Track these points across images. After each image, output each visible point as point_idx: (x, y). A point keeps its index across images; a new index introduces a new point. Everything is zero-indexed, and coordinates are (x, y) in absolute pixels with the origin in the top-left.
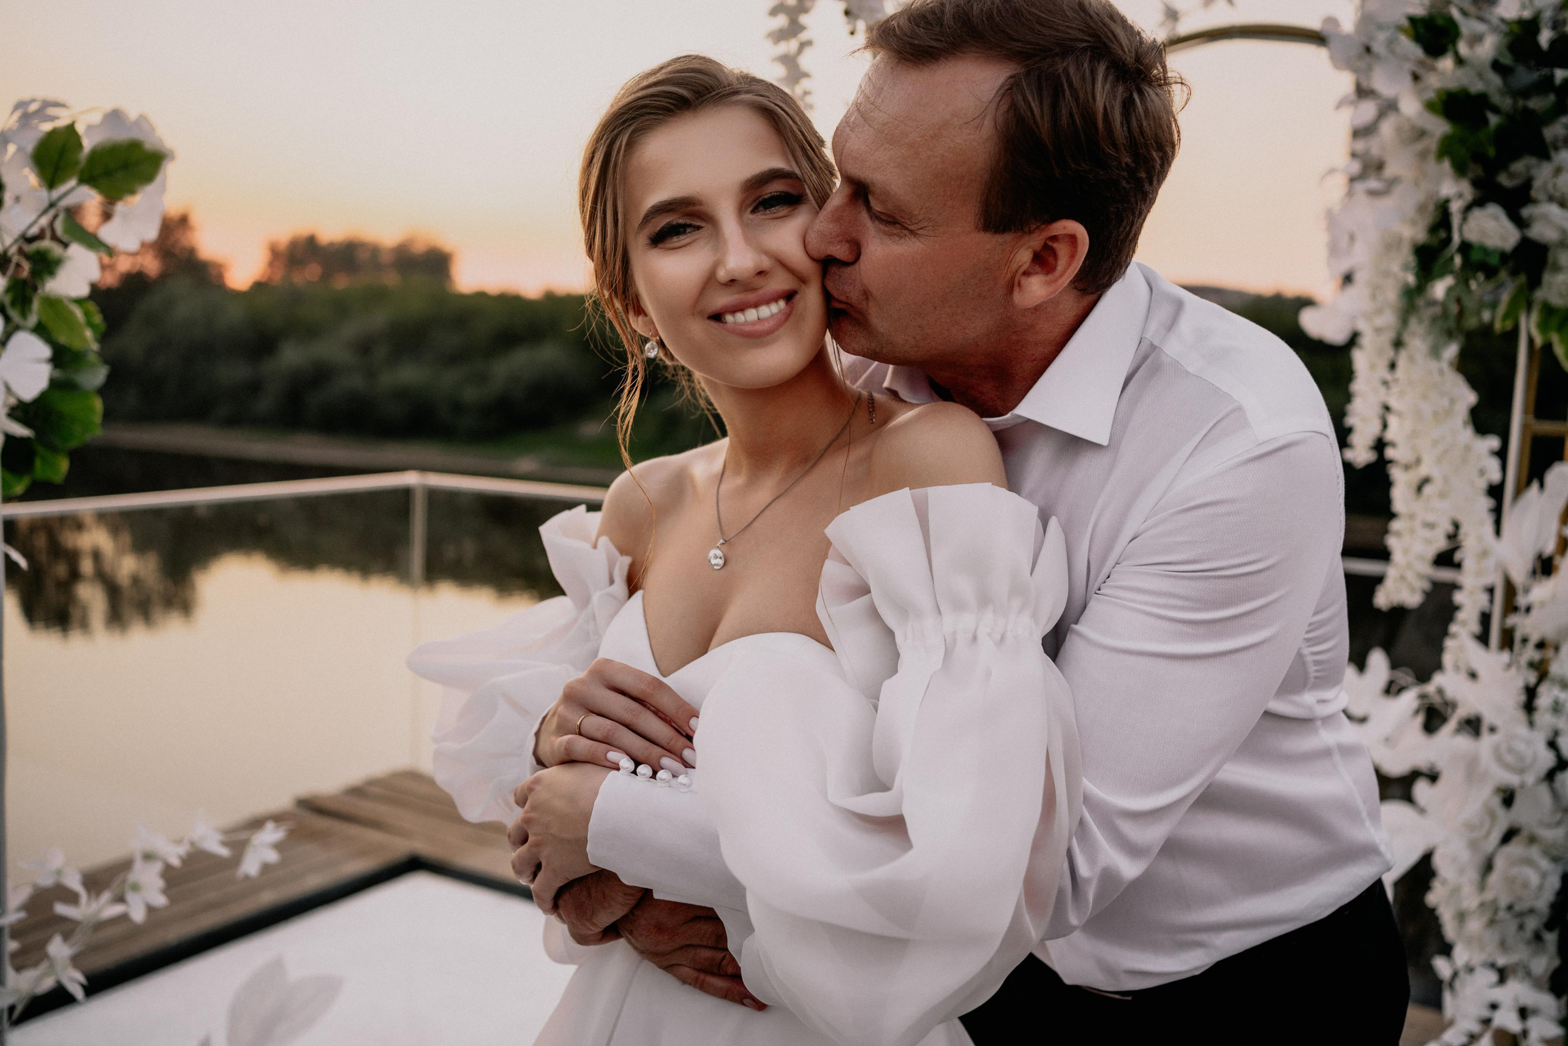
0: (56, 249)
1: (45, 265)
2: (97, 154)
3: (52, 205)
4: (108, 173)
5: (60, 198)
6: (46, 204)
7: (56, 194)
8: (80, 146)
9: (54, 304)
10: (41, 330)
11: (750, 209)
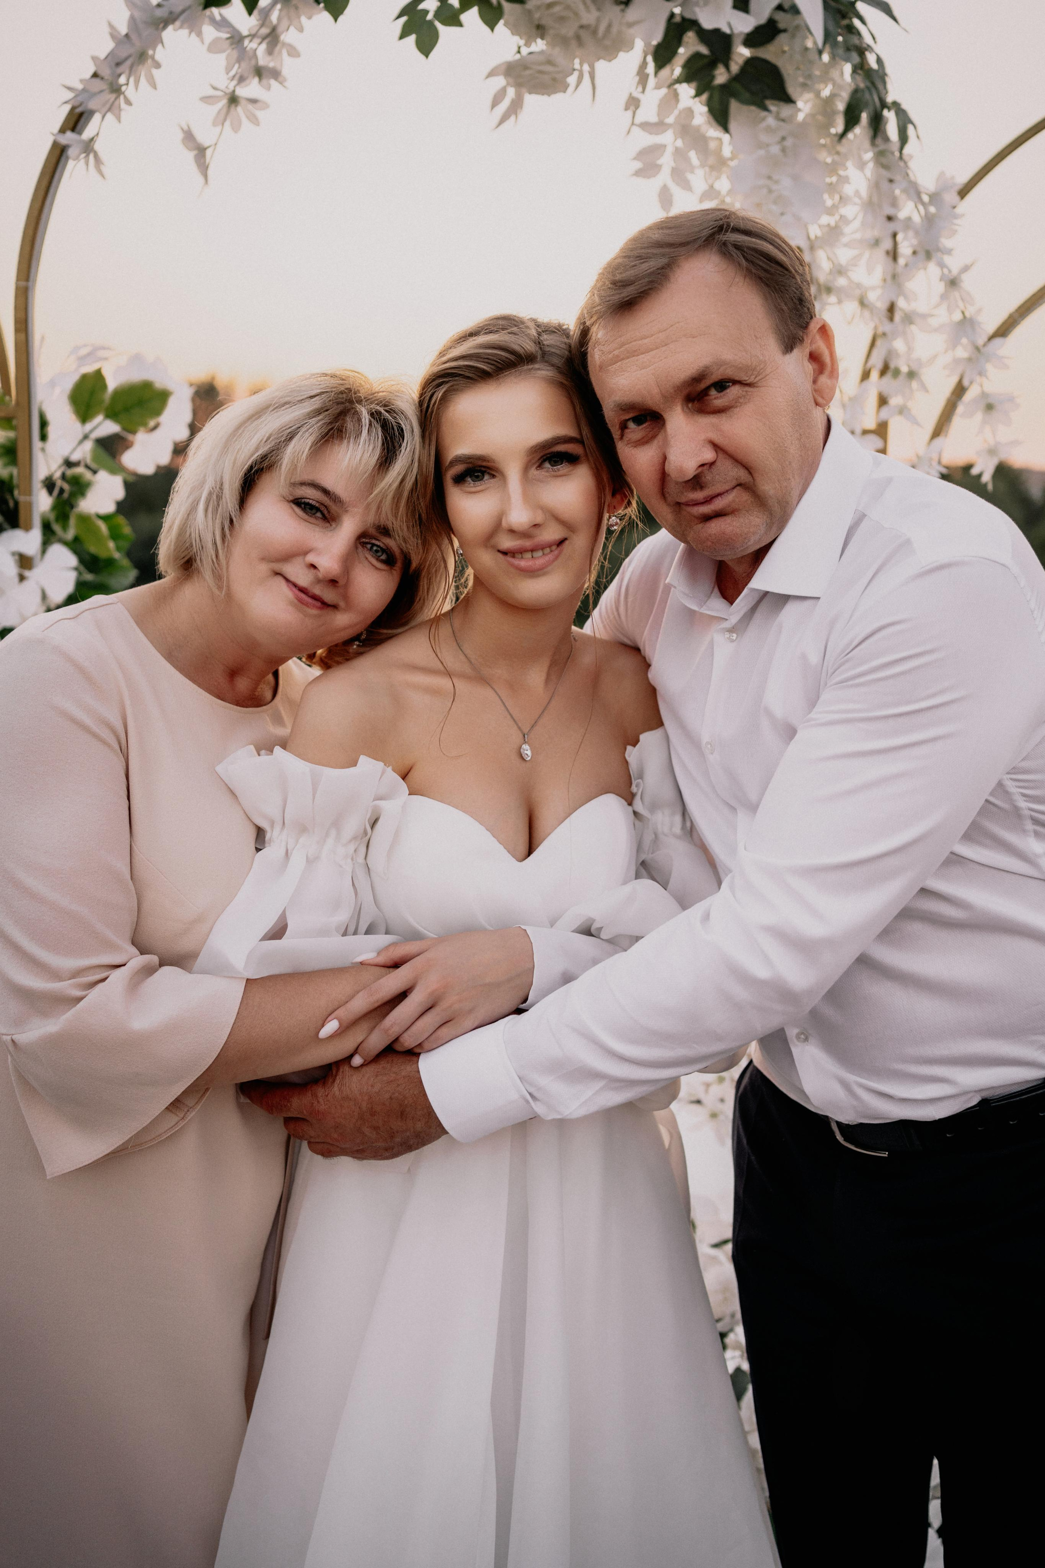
0: (88, 475)
1: (79, 487)
2: (119, 393)
3: (86, 437)
4: (127, 409)
5: (91, 431)
6: (80, 436)
7: (89, 426)
8: (104, 386)
9: (85, 519)
10: (75, 546)
11: (536, 465)
